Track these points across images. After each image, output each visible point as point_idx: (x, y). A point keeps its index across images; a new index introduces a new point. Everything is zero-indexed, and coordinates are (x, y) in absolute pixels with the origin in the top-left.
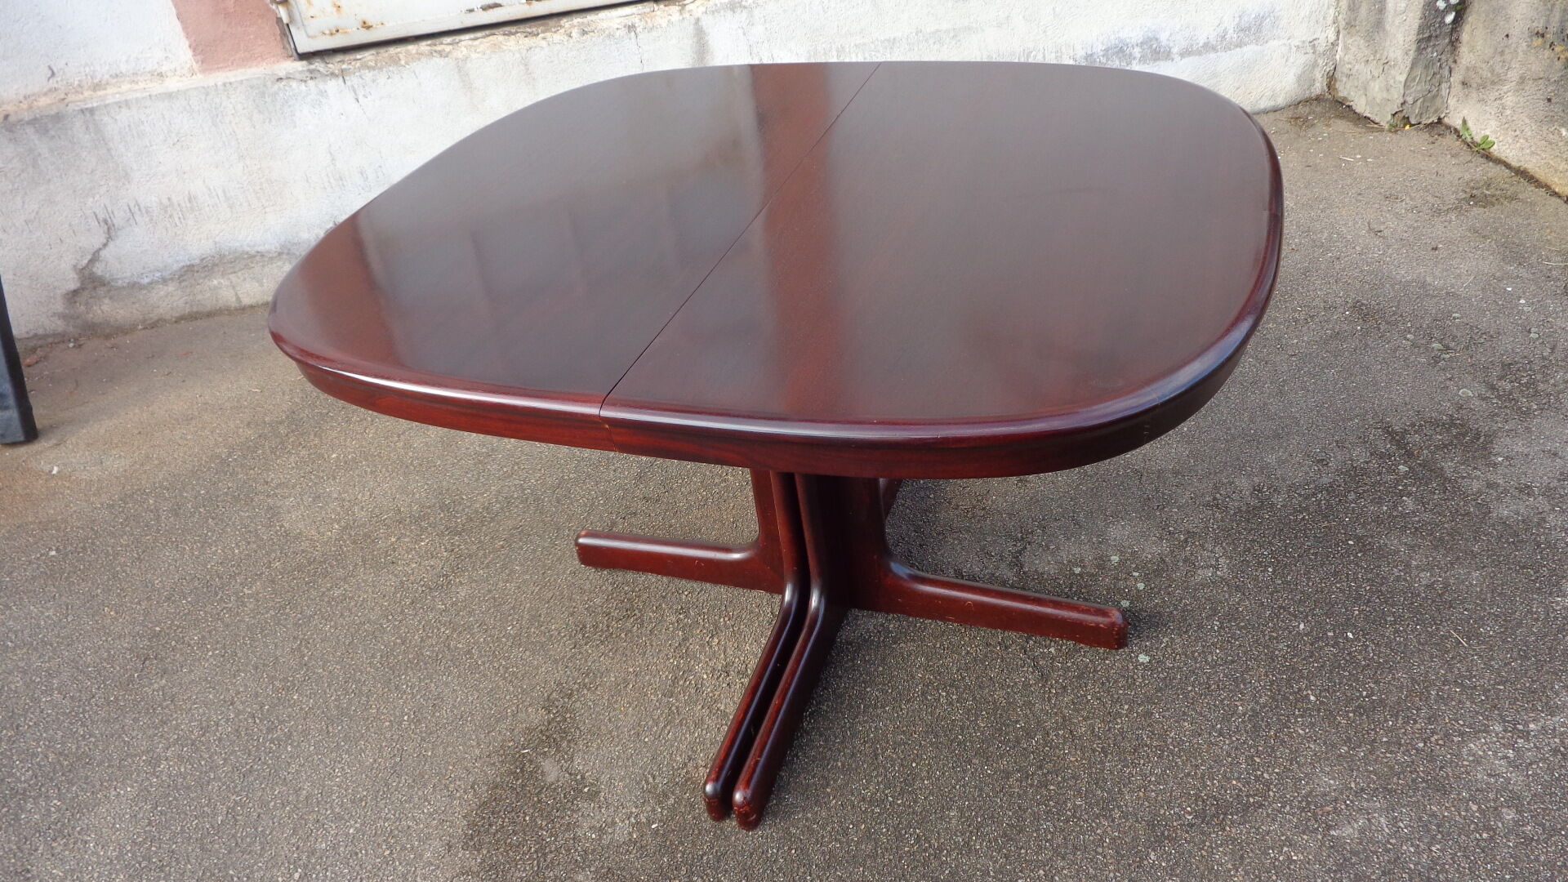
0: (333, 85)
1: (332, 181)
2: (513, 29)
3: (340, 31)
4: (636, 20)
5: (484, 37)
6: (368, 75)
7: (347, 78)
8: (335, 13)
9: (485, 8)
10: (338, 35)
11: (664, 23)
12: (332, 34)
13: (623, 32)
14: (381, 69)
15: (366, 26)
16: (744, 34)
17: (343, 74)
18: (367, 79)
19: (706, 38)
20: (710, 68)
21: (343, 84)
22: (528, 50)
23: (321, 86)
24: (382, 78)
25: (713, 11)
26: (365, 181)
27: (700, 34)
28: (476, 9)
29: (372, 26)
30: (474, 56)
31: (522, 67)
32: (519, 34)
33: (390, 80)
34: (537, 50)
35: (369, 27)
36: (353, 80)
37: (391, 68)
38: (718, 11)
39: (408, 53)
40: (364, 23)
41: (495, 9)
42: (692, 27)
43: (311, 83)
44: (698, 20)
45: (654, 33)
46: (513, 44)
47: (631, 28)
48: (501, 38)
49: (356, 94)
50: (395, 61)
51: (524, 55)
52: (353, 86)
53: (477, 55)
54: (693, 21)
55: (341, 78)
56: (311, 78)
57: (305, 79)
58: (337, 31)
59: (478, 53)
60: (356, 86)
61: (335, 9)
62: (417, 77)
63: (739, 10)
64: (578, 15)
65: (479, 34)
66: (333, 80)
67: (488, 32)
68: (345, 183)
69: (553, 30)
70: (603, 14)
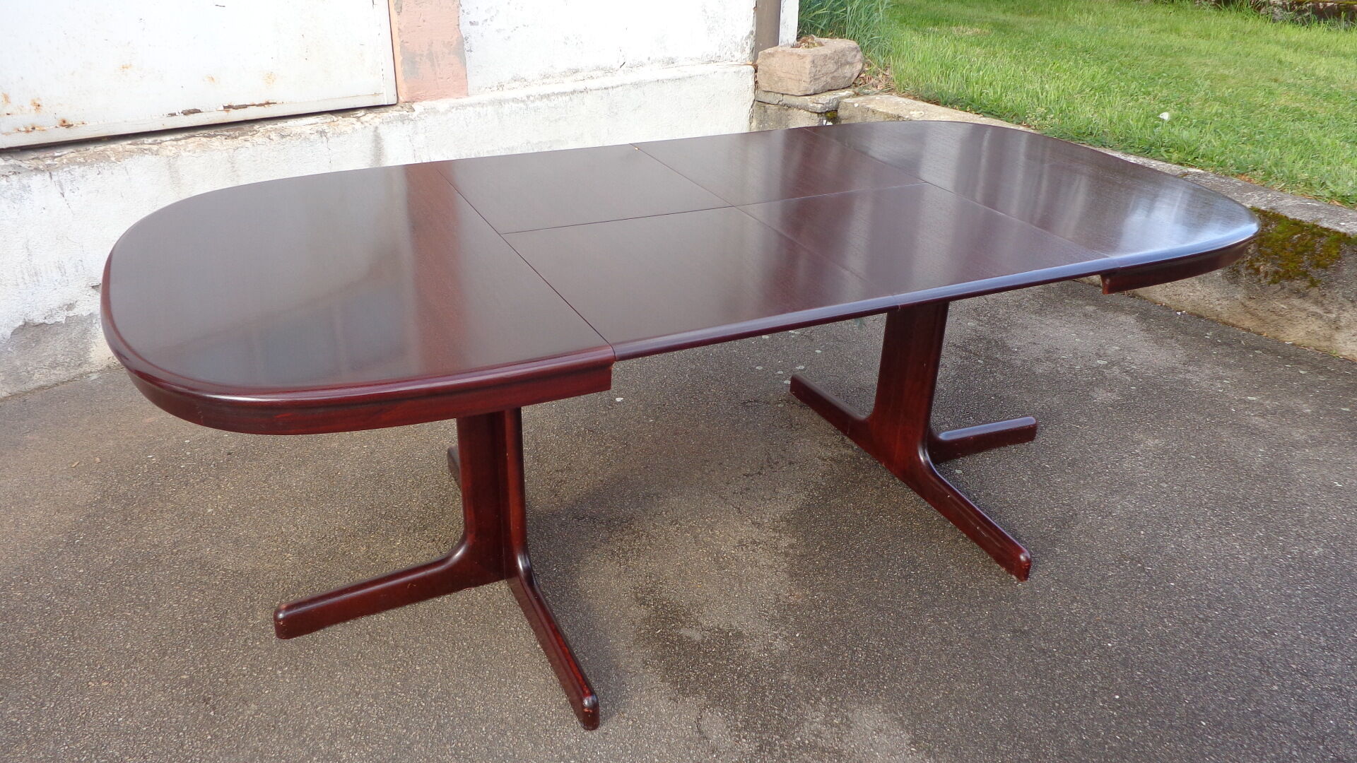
0: (37, 181)
1: (26, 277)
2: (212, 132)
3: (36, 128)
4: (325, 127)
5: (185, 138)
6: (78, 171)
7: (53, 173)
8: (33, 111)
9: (187, 113)
10: (35, 132)
11: (349, 129)
12: (28, 131)
13: (316, 136)
14: (92, 165)
15: (65, 124)
16: (410, 141)
17: (49, 169)
18: (76, 174)
19: (383, 143)
20: (387, 167)
21: (49, 179)
22: (235, 150)
23: (25, 181)
24: (92, 173)
25: (388, 122)
26: (62, 276)
27: (377, 139)
28: (177, 114)
29: (72, 125)
30: (183, 154)
31: (229, 165)
32: (219, 137)
33: (100, 176)
34: (243, 150)
35: (69, 126)
36: (60, 176)
37: (102, 164)
38: (391, 122)
39: (115, 152)
40: (64, 122)
41: (196, 114)
42: (372, 134)
43: (14, 178)
44: (377, 128)
45: (341, 138)
46: (219, 144)
47: (322, 133)
48: (204, 140)
49: (62, 189)
50: (104, 158)
51: (231, 154)
52: (60, 182)
53: (188, 153)
54: (372, 129)
55: (48, 173)
56: (15, 173)
57: (7, 174)
58: (34, 128)
59: (189, 151)
60: (63, 181)
61: (35, 107)
62: (127, 173)
63: (407, 122)
64: (268, 122)
65: (179, 136)
66: (39, 175)
67: (187, 134)
68: (40, 279)
69: (250, 134)
70: (291, 122)
